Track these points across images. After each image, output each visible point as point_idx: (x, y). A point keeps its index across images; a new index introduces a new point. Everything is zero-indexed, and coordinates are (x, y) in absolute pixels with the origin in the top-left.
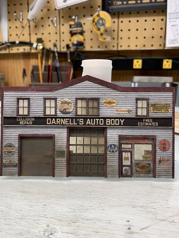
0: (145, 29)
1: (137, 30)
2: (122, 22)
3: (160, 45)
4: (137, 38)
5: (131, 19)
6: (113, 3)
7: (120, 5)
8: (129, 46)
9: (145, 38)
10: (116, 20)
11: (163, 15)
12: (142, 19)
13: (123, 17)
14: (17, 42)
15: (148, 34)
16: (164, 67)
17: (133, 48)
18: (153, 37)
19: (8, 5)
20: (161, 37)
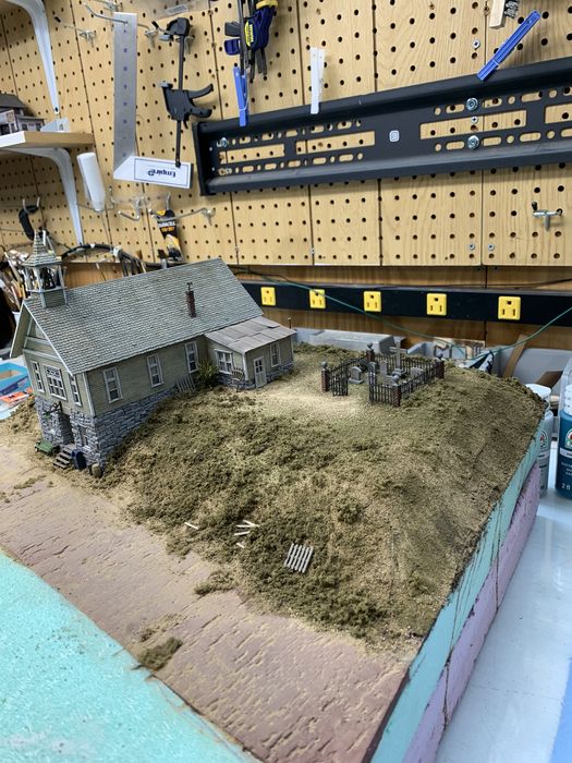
0: (277, 224)
1: (264, 224)
2: (238, 208)
3: (306, 257)
4: (266, 241)
5: (251, 203)
6: (218, 173)
7: (229, 175)
8: (255, 257)
9: (278, 241)
10: (228, 205)
11: (303, 195)
12: (269, 203)
13: (238, 200)
14: (93, 246)
15: (283, 232)
16: (312, 306)
17: (262, 261)
18: (292, 240)
19: (75, 179)
20: (305, 240)
